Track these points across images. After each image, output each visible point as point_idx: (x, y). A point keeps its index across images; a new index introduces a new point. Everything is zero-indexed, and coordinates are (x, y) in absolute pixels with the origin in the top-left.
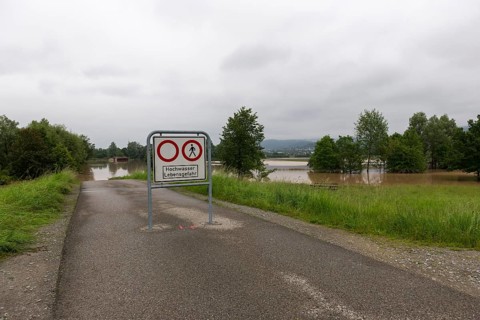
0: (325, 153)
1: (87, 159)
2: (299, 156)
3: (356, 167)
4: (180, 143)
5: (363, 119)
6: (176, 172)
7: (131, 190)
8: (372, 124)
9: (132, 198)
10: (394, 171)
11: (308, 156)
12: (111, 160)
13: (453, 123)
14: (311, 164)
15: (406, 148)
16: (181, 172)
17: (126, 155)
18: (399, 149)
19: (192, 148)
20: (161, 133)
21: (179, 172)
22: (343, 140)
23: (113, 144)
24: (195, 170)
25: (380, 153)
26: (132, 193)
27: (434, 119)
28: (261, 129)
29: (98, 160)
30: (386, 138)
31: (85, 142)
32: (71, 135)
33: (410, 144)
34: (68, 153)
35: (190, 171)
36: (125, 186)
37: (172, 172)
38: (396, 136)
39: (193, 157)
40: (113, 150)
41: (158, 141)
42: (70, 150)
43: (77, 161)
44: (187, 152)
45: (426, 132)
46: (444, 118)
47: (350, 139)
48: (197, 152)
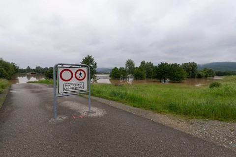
0: (116, 73)
1: (15, 73)
2: (105, 73)
3: (125, 78)
4: (74, 71)
5: (127, 62)
6: (71, 87)
7: (39, 90)
8: (130, 63)
9: (40, 95)
10: (137, 79)
11: (108, 73)
12: (28, 74)
13: (152, 65)
14: (110, 76)
15: (140, 72)
16: (74, 87)
17: (35, 71)
18: (138, 72)
19: (81, 74)
20: (62, 65)
21: (73, 87)
22: (121, 69)
23: (29, 67)
24: (82, 86)
25: (132, 73)
26: (40, 92)
27: (148, 63)
28: (96, 64)
29: (21, 73)
30: (134, 69)
31: (14, 66)
32: (6, 62)
33: (141, 70)
34: (4, 71)
35: (79, 86)
36: (36, 87)
37: (69, 87)
38: (137, 68)
39: (81, 78)
40: (29, 70)
41: (60, 70)
42: (5, 69)
43: (9, 74)
44: (78, 76)
45: (146, 67)
46: (150, 63)
47: (123, 68)
48: (83, 75)
